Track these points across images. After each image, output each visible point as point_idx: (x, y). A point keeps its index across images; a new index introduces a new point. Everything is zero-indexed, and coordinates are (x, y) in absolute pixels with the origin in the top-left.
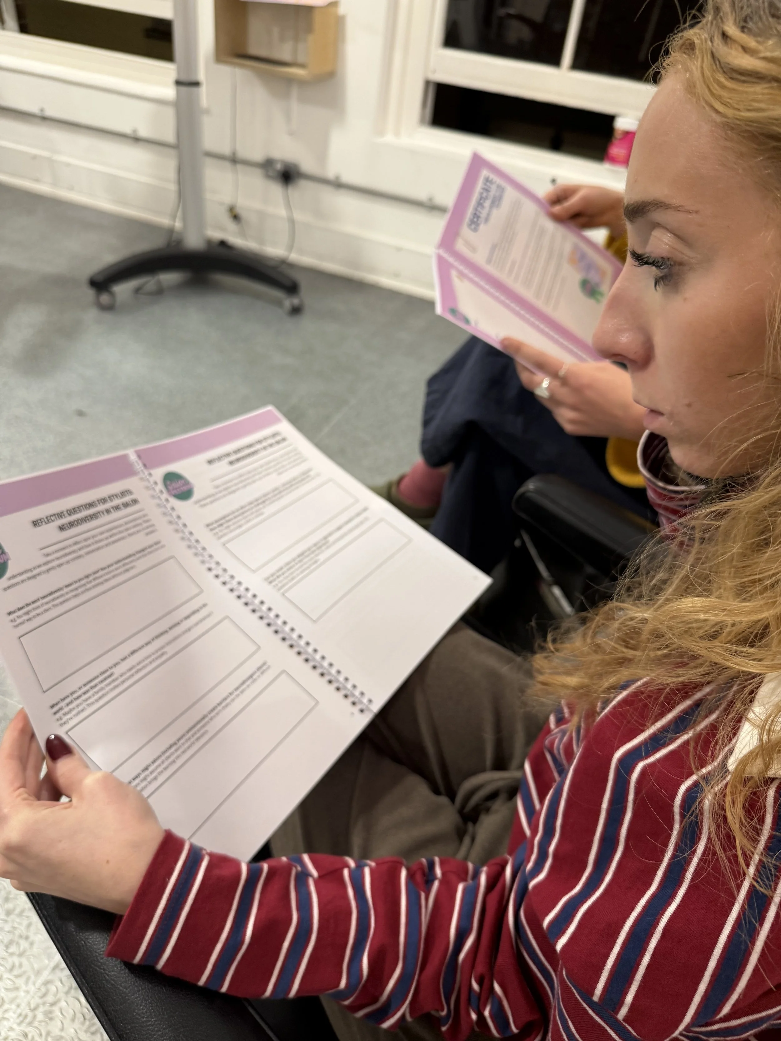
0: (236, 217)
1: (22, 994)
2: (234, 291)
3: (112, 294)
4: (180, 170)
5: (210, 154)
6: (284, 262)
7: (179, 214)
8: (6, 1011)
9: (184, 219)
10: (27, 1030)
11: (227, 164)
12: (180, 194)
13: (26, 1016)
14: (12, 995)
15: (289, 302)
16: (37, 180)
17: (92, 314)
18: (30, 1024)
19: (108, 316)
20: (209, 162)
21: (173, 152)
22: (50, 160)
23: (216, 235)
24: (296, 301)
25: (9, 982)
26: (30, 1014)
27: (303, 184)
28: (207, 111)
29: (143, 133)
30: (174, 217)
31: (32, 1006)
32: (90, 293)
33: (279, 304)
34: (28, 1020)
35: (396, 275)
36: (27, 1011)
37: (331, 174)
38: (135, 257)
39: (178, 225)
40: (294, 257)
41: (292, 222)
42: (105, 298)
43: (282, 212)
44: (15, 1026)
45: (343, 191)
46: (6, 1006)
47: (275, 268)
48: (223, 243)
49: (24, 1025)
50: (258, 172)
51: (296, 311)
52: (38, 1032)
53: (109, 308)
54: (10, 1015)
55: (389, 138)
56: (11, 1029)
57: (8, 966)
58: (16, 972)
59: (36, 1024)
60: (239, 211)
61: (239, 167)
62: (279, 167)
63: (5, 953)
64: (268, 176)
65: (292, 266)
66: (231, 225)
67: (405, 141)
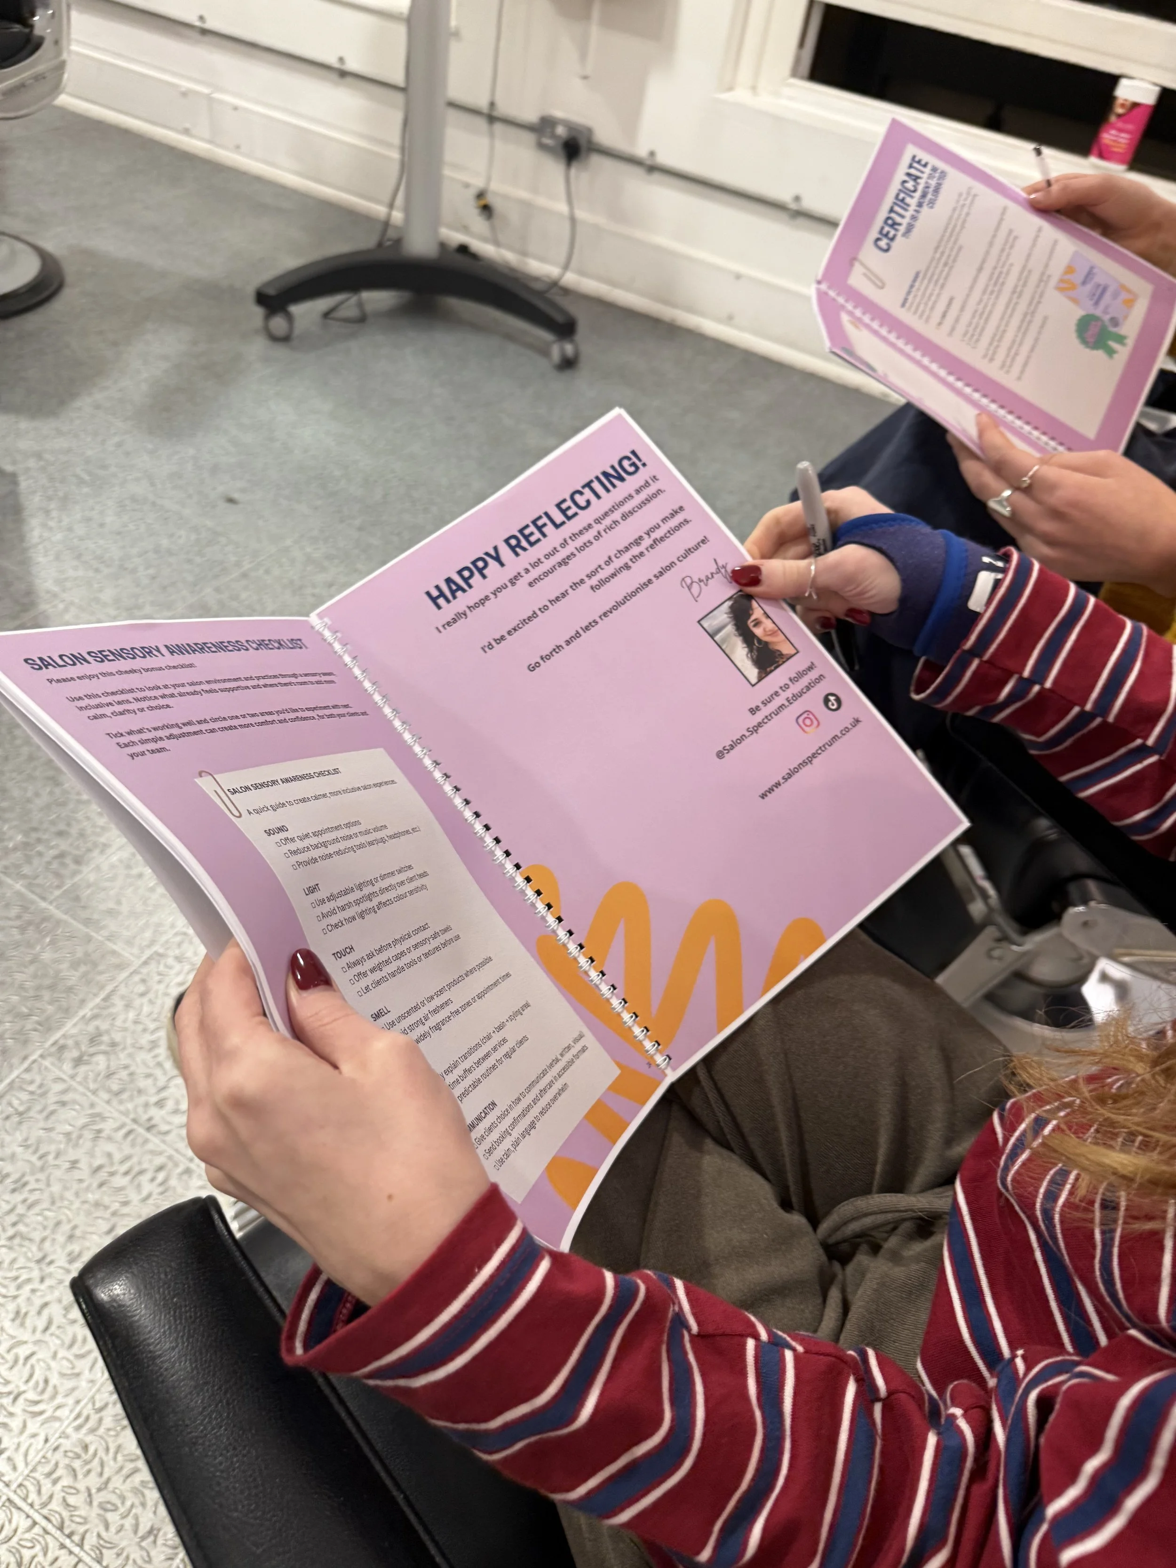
0: (487, 210)
1: (84, 1384)
2: (477, 327)
3: (290, 318)
4: (406, 123)
5: (452, 105)
6: (554, 284)
7: (400, 200)
8: (59, 1407)
9: (407, 209)
10: (89, 1439)
11: (481, 123)
12: (404, 166)
13: (87, 1418)
14: (70, 1384)
15: (558, 349)
16: (186, 132)
17: (259, 346)
18: (93, 1431)
19: (281, 352)
20: (452, 115)
21: (399, 98)
22: (209, 98)
23: (457, 237)
24: (569, 348)
25: (65, 1363)
26: (94, 1418)
27: (596, 160)
28: (456, 34)
29: (352, 65)
30: (391, 206)
31: (98, 1405)
32: (259, 312)
33: (545, 352)
34: (90, 1425)
35: (729, 319)
36: (88, 1410)
37: (641, 151)
38: (327, 260)
39: (397, 216)
40: (570, 279)
41: (573, 220)
42: (278, 323)
43: (562, 207)
44: (70, 1431)
45: (656, 176)
46: (59, 1400)
47: (540, 294)
48: (463, 249)
49: (84, 1430)
50: (529, 138)
51: (568, 364)
52: (104, 1444)
53: (285, 339)
54: (63, 1413)
55: (741, 95)
56: (64, 1435)
57: (68, 1340)
58: (76, 1350)
59: (101, 1431)
60: (490, 199)
61: (498, 127)
62: (560, 131)
63: (64, 1321)
64: (541, 146)
65: (566, 291)
66: (478, 223)
67: (765, 101)
